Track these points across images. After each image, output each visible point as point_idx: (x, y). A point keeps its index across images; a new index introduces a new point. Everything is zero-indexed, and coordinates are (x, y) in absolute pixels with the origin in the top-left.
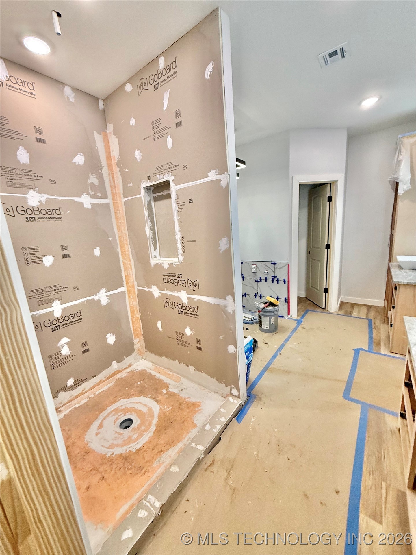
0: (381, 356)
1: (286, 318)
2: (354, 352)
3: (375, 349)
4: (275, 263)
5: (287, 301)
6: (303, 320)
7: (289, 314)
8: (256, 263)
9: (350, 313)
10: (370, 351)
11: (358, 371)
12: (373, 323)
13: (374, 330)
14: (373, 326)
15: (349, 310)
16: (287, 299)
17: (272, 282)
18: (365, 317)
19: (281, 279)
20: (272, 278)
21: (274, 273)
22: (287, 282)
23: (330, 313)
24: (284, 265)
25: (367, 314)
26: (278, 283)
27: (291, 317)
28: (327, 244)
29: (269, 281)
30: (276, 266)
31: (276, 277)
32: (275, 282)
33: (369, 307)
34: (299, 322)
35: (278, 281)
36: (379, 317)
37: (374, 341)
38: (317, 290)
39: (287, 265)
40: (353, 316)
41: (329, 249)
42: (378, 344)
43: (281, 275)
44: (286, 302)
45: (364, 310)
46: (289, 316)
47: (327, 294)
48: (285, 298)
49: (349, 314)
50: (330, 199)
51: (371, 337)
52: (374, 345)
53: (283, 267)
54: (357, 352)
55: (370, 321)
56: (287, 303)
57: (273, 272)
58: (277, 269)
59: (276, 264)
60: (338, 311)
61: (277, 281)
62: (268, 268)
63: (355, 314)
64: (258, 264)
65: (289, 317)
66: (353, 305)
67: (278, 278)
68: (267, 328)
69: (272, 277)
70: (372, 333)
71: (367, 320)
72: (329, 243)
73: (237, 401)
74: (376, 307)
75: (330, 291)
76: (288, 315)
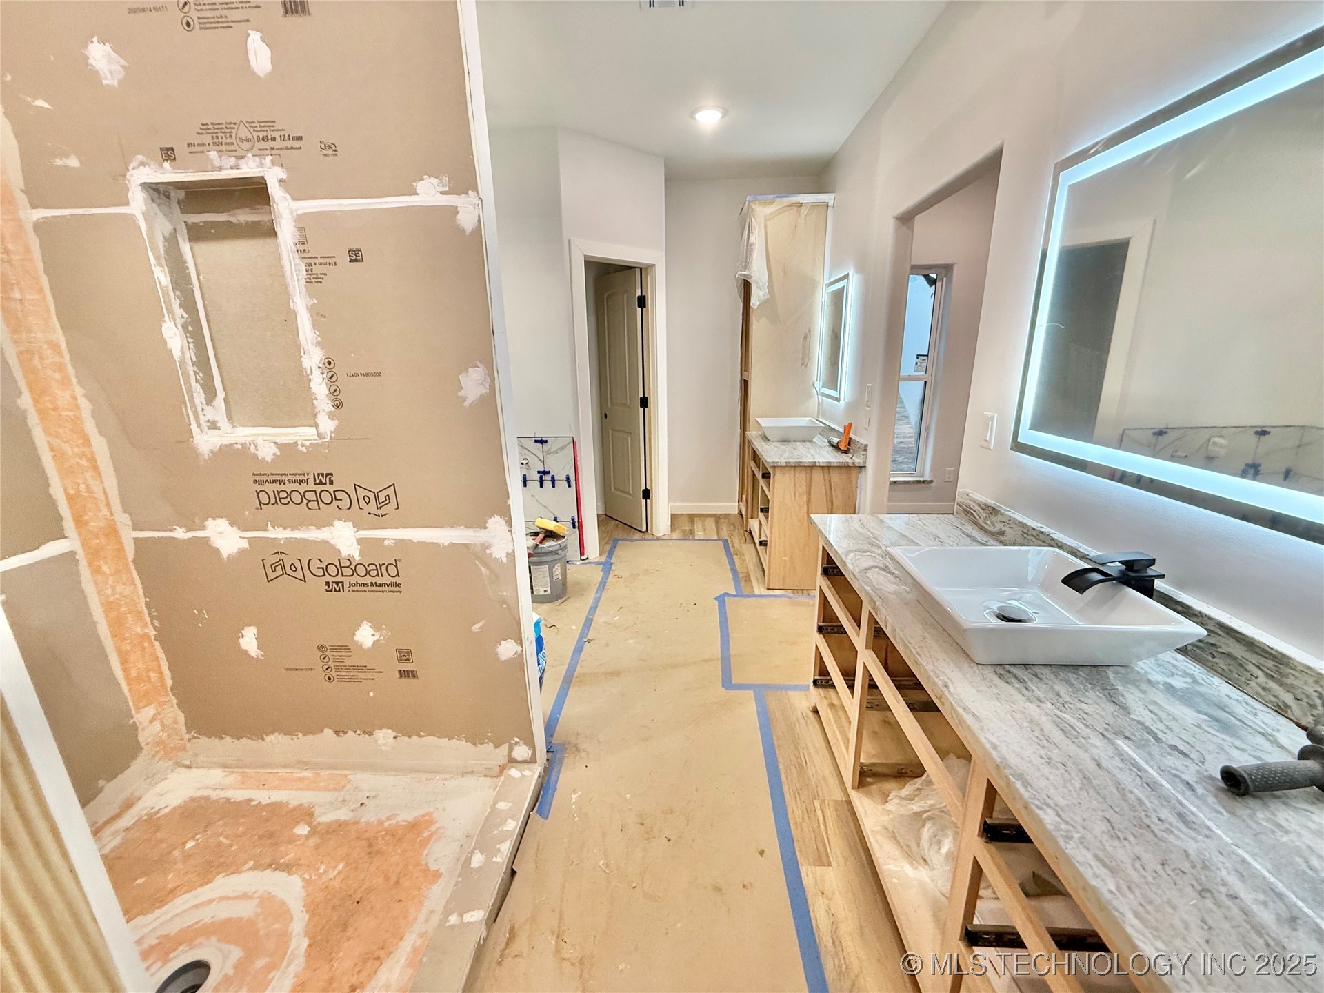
0: (755, 599)
1: (578, 563)
2: (716, 602)
3: (746, 591)
4: (544, 439)
5: (577, 524)
6: (612, 561)
7: (582, 554)
9: (691, 534)
10: (739, 595)
11: (733, 635)
12: (730, 545)
13: (734, 557)
14: (732, 552)
15: (687, 528)
16: (576, 520)
17: (539, 486)
18: (716, 537)
19: (561, 477)
20: (539, 475)
21: (542, 464)
22: (573, 481)
23: (658, 539)
24: (566, 443)
25: (718, 533)
26: (554, 486)
27: (587, 558)
28: (642, 396)
29: (534, 484)
30: (546, 447)
31: (549, 473)
32: (547, 484)
33: (717, 518)
34: (607, 567)
35: (553, 481)
36: (736, 534)
37: (741, 576)
38: (629, 494)
39: (572, 444)
40: (696, 538)
41: (647, 407)
42: (748, 579)
43: (560, 466)
44: (574, 527)
45: (711, 523)
46: (583, 558)
47: (648, 501)
48: (573, 520)
49: (689, 535)
50: (642, 302)
51: (734, 571)
52: (743, 583)
53: (562, 448)
54: (721, 600)
55: (725, 542)
56: (577, 529)
57: (540, 460)
58: (549, 454)
59: (546, 442)
60: (670, 532)
61: (551, 483)
62: (527, 452)
63: (699, 534)
65: (584, 560)
66: (692, 518)
67: (552, 474)
68: (545, 591)
69: (539, 472)
70: (734, 562)
71: (721, 542)
72: (646, 395)
73: (530, 771)
74: (727, 516)
75: (654, 494)
76: (581, 556)
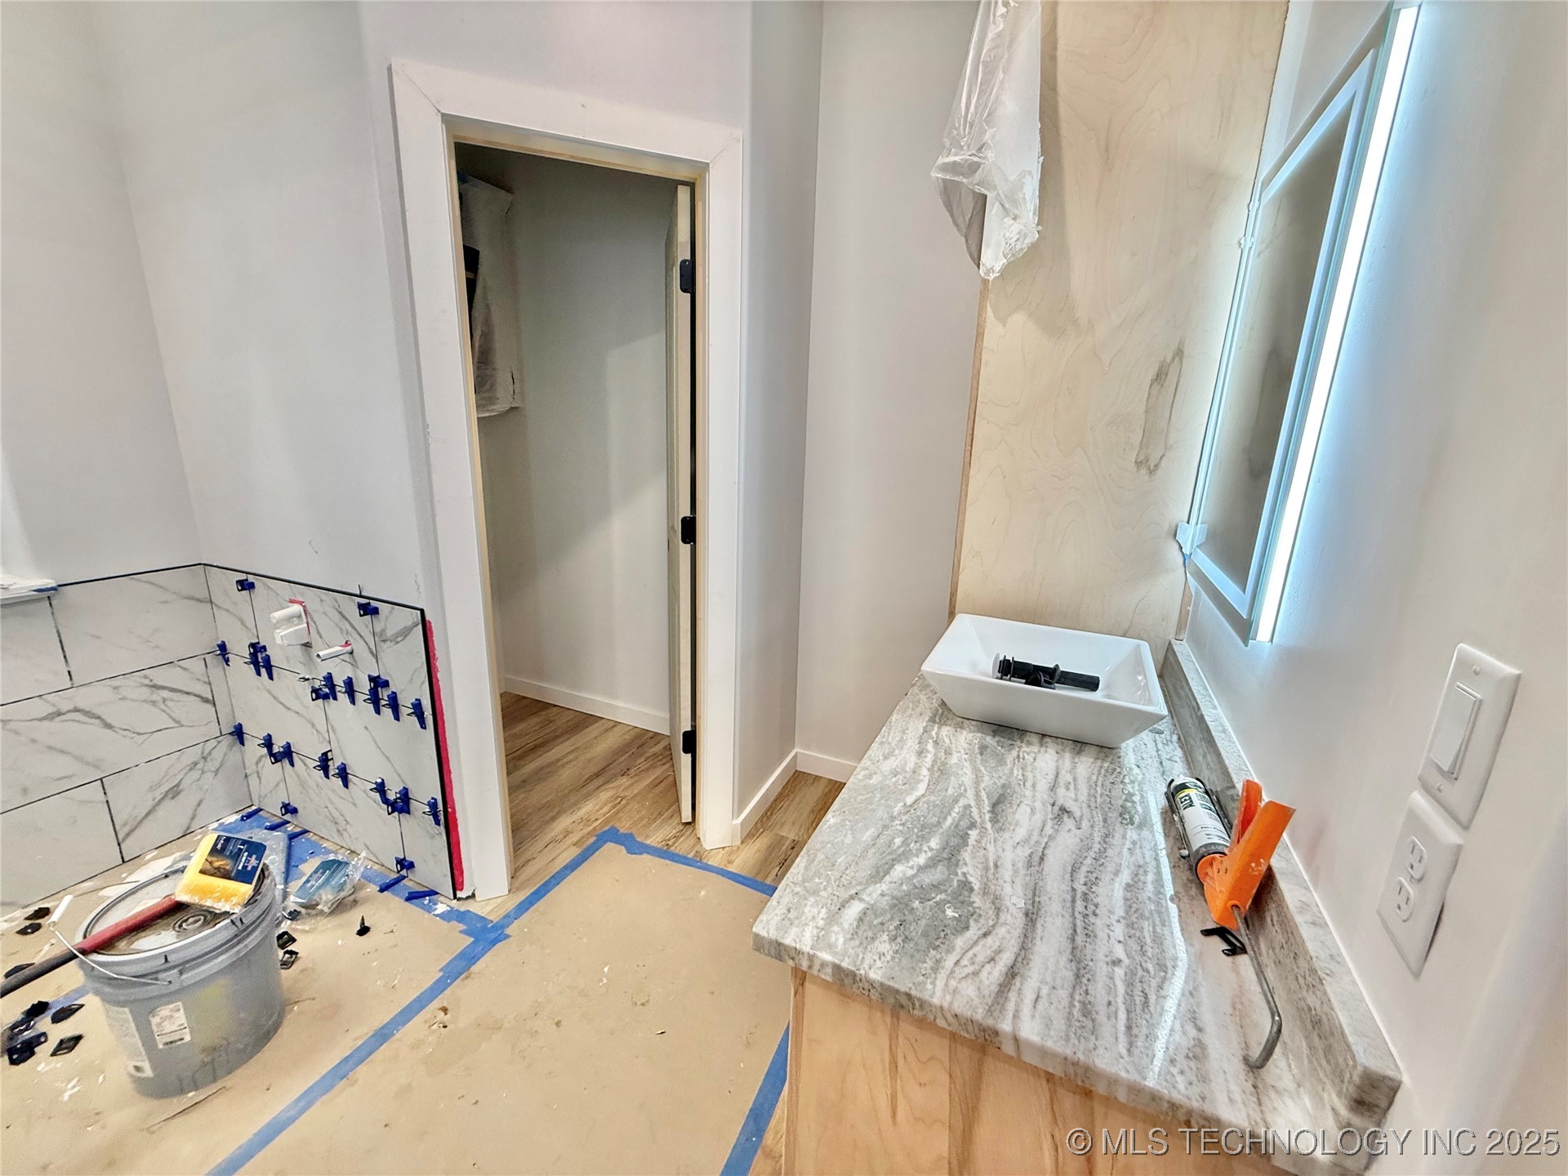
1: (439, 909)
4: (374, 604)
6: (509, 930)
7: (457, 885)
8: (302, 594)
16: (441, 805)
17: (373, 710)
19: (406, 701)
20: (372, 685)
21: (374, 660)
22: (429, 718)
24: (410, 622)
26: (396, 717)
27: (473, 896)
29: (365, 701)
31: (386, 684)
32: (386, 709)
34: (474, 951)
35: (394, 704)
39: (420, 627)
41: (695, 542)
43: (404, 674)
44: (438, 821)
46: (460, 894)
47: (696, 751)
48: (433, 805)
53: (406, 632)
56: (442, 829)
57: (372, 653)
58: (384, 641)
59: (375, 611)
60: (738, 845)
61: (391, 708)
62: (350, 629)
64: (311, 597)
65: (459, 899)
69: (371, 679)
